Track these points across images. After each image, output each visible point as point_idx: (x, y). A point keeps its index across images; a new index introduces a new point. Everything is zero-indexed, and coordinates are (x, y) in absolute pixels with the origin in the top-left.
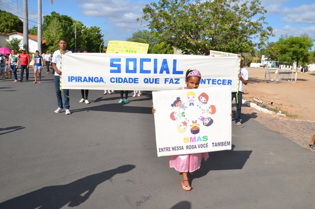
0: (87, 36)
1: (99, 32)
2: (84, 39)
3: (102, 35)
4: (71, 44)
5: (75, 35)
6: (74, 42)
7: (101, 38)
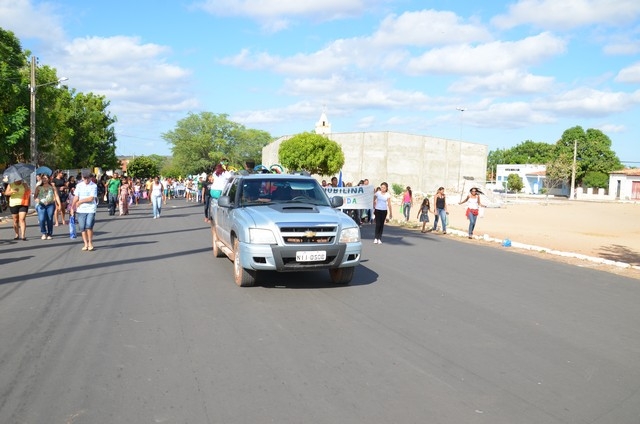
0: (72, 114)
1: (102, 107)
2: (62, 121)
3: (111, 117)
4: (13, 129)
5: (33, 99)
6: (27, 123)
7: (109, 127)
